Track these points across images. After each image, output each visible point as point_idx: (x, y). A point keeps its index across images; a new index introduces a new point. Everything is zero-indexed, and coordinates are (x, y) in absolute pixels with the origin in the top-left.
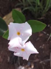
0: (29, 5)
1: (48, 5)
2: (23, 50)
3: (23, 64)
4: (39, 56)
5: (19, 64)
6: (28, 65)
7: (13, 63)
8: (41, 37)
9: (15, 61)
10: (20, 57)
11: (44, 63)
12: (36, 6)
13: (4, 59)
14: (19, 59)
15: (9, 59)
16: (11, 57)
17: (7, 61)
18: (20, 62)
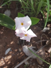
0: (28, 11)
1: (39, 10)
2: (26, 35)
3: (26, 44)
4: (35, 40)
5: (24, 44)
6: (29, 45)
7: (21, 44)
8: (35, 29)
9: (21, 43)
10: (24, 40)
11: (38, 43)
12: (32, 12)
13: (15, 43)
14: (24, 42)
15: (18, 42)
16: (19, 41)
17: (17, 43)
18: (25, 43)
